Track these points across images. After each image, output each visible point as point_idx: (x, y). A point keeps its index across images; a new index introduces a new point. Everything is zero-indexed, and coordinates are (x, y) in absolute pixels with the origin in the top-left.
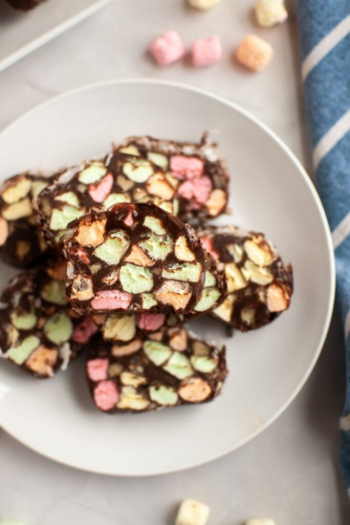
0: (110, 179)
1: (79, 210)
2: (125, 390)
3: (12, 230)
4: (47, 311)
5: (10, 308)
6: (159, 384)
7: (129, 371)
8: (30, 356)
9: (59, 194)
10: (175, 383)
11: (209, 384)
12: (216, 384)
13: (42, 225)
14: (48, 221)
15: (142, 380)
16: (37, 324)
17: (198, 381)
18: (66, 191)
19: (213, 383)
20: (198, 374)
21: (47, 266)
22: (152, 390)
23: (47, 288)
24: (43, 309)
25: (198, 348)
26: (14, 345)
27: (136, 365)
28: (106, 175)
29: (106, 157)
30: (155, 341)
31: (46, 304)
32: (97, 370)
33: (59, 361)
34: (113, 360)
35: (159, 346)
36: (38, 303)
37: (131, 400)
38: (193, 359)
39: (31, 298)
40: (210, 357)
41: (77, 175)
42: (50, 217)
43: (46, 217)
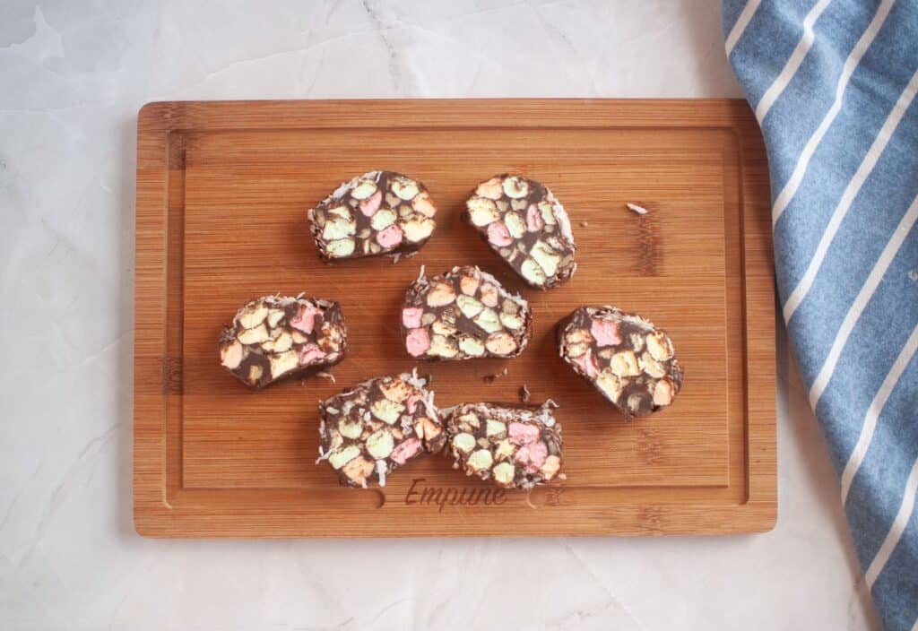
0: (379, 196)
1: (350, 223)
6: (468, 335)
7: (441, 321)
9: (332, 208)
11: (515, 340)
13: (316, 235)
14: (322, 232)
15: (453, 331)
17: (505, 336)
18: (340, 204)
19: (519, 339)
20: (507, 330)
22: (461, 340)
25: (508, 306)
27: (448, 315)
28: (376, 192)
30: (468, 296)
34: (427, 309)
35: (471, 300)
38: (502, 315)
40: (518, 315)
41: (350, 191)
42: (323, 228)
43: (320, 227)
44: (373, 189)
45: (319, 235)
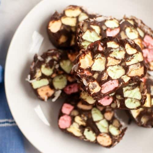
0: (118, 30)
1: (98, 36)
2: (74, 124)
3: (62, 28)
4: (59, 72)
5: (44, 62)
6: (90, 129)
7: (80, 116)
8: (41, 87)
9: (93, 25)
10: (97, 132)
11: (112, 140)
12: (115, 142)
13: (79, 34)
14: (83, 34)
15: (84, 124)
16: (52, 75)
17: (108, 137)
18: (97, 25)
19: (114, 141)
20: (110, 134)
21: (69, 52)
22: (86, 130)
23: (64, 62)
24: (58, 70)
25: (116, 123)
26: (36, 79)
27: (85, 115)
28: (117, 28)
29: (121, 20)
30: (99, 109)
31: (60, 68)
32: (67, 109)
33: (53, 96)
35: (99, 112)
36: (57, 66)
37: (75, 130)
38: (111, 126)
39: (55, 62)
40: (119, 129)
41: (105, 21)
42: (84, 33)
43: (83, 31)
44: (117, 26)
45: (81, 35)
